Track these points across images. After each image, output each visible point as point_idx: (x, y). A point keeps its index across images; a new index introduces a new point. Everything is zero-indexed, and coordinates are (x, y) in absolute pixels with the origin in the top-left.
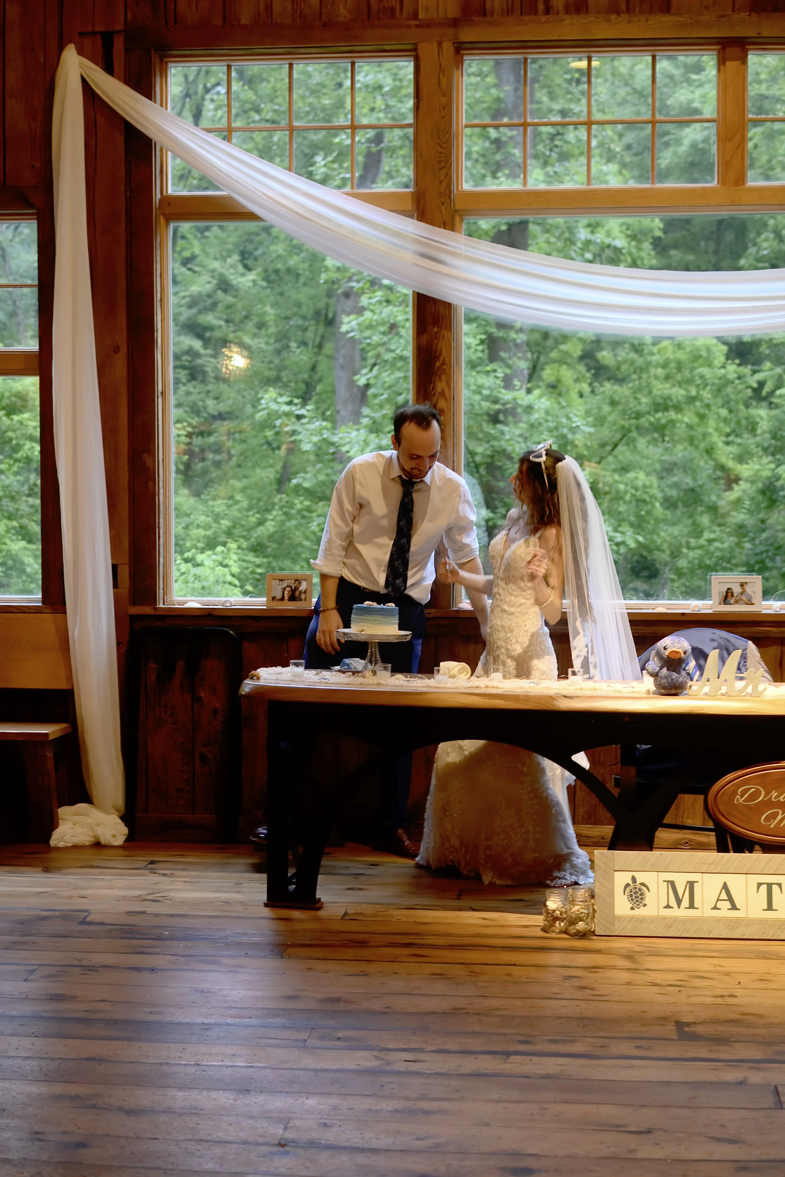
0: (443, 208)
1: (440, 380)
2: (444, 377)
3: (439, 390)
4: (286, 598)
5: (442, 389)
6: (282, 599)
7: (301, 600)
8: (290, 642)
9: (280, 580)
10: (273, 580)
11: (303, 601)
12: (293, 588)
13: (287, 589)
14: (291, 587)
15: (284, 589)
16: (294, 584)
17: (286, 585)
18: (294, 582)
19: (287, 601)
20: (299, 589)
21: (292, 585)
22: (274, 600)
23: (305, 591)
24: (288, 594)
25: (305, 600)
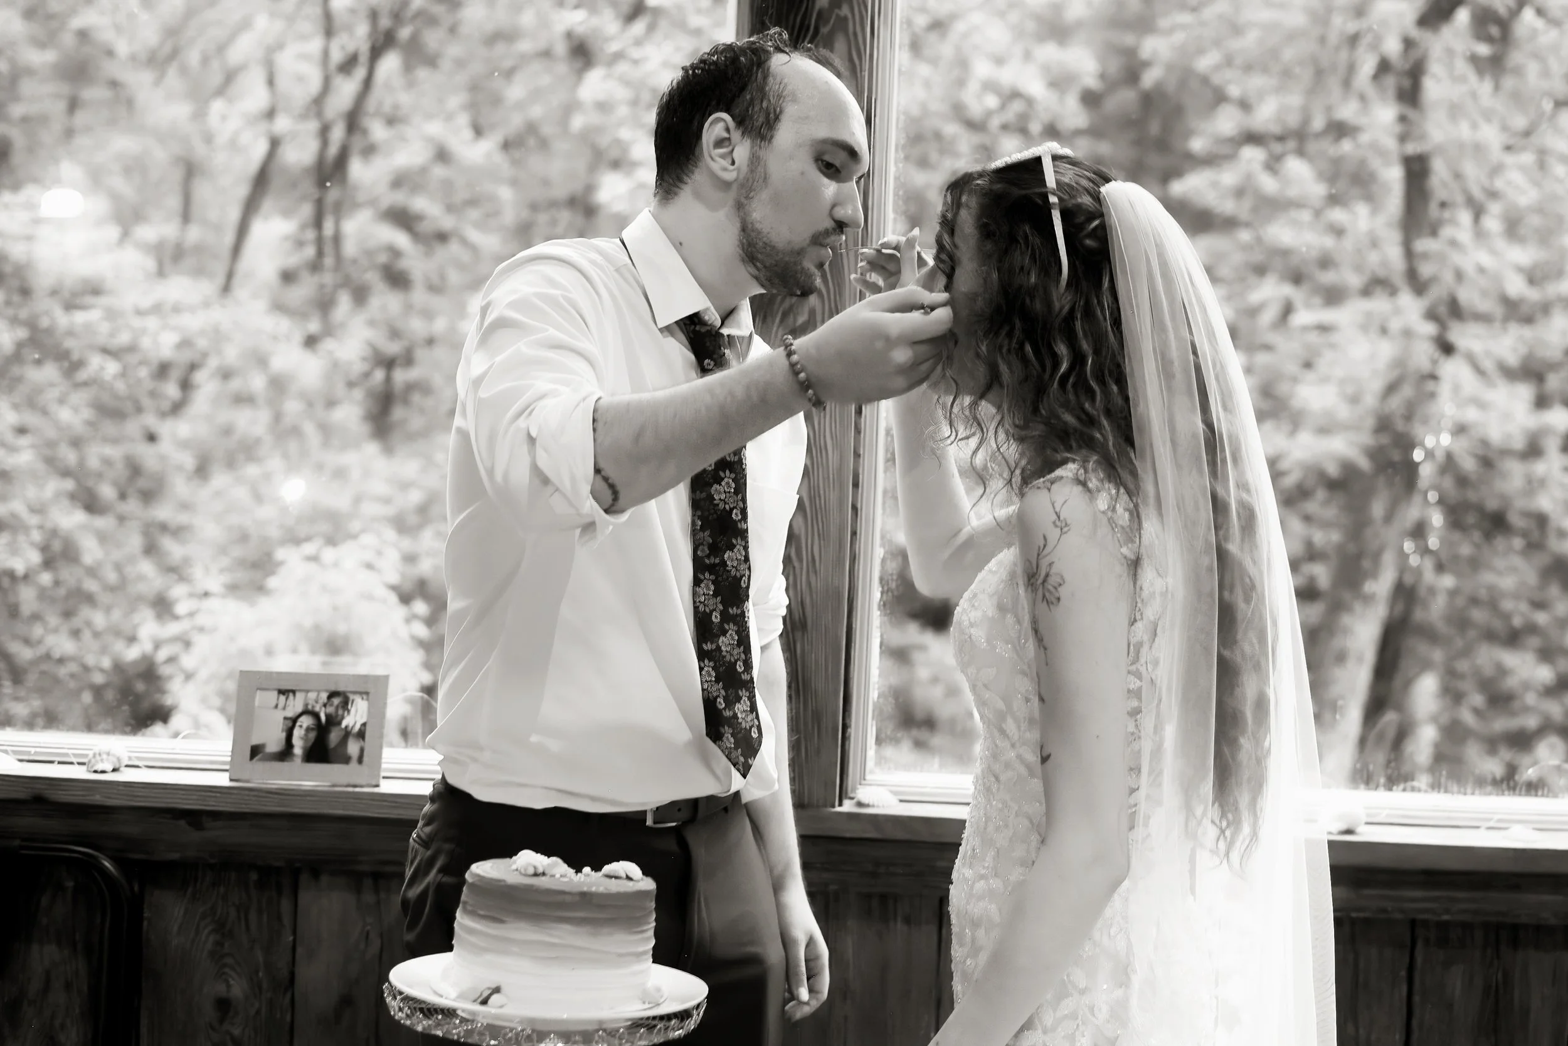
4: (298, 750)
6: (285, 753)
7: (346, 760)
8: (304, 897)
9: (282, 692)
10: (258, 692)
11: (354, 763)
12: (323, 718)
13: (301, 722)
14: (316, 716)
15: (294, 720)
16: (328, 706)
17: (299, 709)
18: (326, 701)
19: (298, 761)
20: (340, 723)
21: (321, 708)
22: (257, 758)
23: (360, 729)
24: (305, 738)
25: (360, 760)
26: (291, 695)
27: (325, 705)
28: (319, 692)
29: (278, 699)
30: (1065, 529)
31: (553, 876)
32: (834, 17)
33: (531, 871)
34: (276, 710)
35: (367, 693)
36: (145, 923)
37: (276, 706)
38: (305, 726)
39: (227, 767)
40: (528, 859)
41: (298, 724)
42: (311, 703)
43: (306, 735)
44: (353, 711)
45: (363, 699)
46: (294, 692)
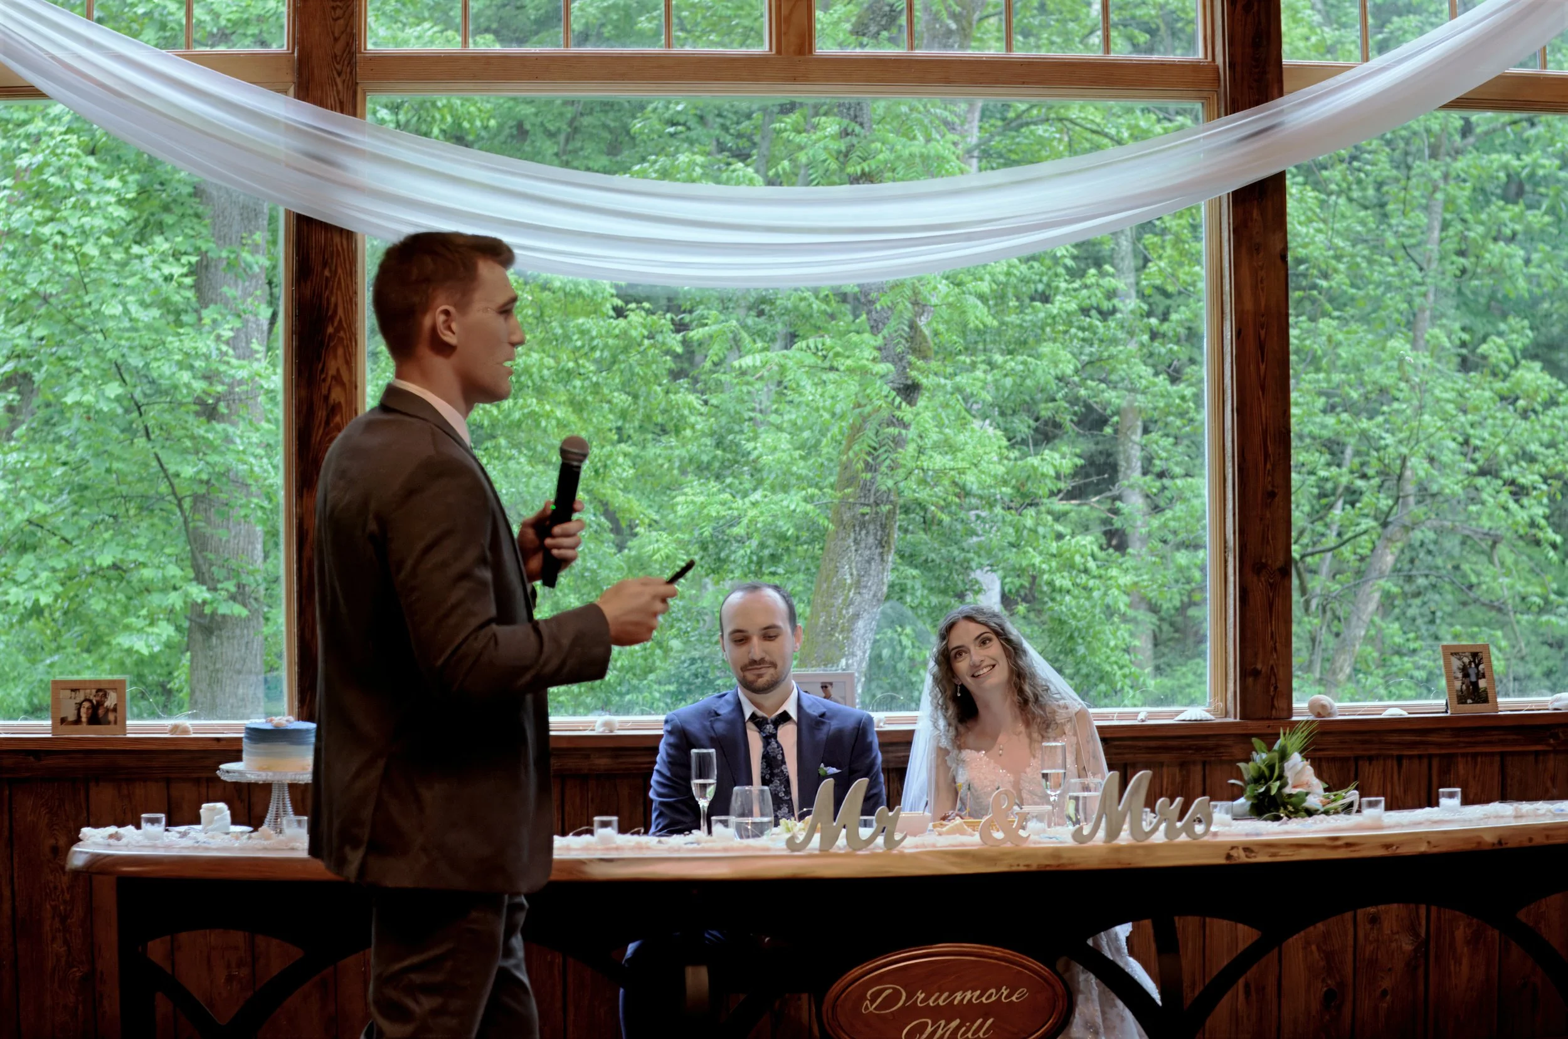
0: (339, 80)
1: (335, 357)
2: (340, 352)
3: (332, 372)
4: (84, 719)
5: (338, 370)
6: (78, 721)
7: (109, 723)
8: (92, 792)
9: (73, 691)
10: (62, 691)
11: (112, 726)
12: (95, 702)
13: (85, 705)
14: (90, 701)
15: (80, 705)
16: (96, 696)
17: (83, 699)
18: (96, 694)
19: (84, 724)
20: (103, 705)
21: (93, 698)
22: (64, 724)
23: (114, 707)
25: (115, 723)
29: (72, 694)
36: (15, 811)
38: (86, 707)
39: (50, 729)
41: (83, 706)
43: (87, 712)
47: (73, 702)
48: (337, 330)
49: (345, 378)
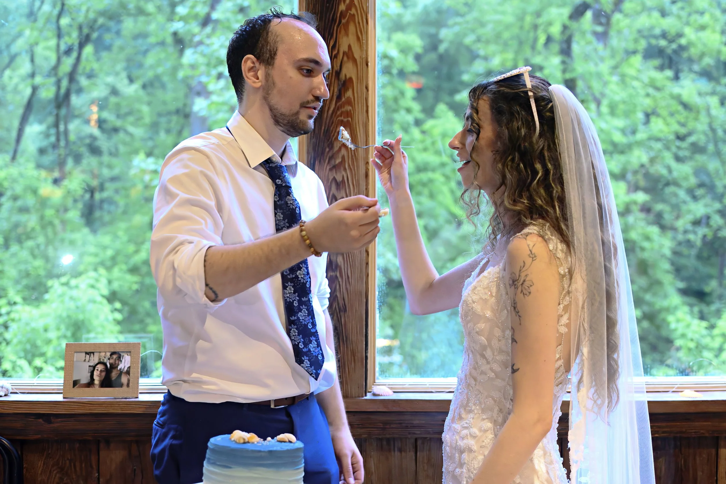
1: (347, 34)
2: (352, 28)
3: (344, 48)
4: (97, 382)
5: (350, 47)
6: (90, 384)
7: (121, 385)
8: (103, 454)
9: (87, 353)
10: (75, 354)
11: (125, 388)
12: (109, 365)
13: (98, 368)
14: (105, 364)
15: (94, 367)
16: (110, 359)
17: (97, 361)
18: (109, 357)
19: (97, 387)
20: (117, 367)
21: (107, 360)
22: (77, 386)
23: (127, 370)
24: (100, 376)
25: (128, 385)
26: (92, 354)
27: (109, 359)
28: (105, 352)
29: (85, 357)
30: (534, 259)
31: (253, 443)
32: (348, 14)
33: (242, 441)
34: (84, 363)
35: (130, 352)
36: (25, 470)
37: (85, 360)
38: (99, 369)
39: (62, 391)
40: (238, 434)
41: (96, 369)
42: (102, 358)
43: (100, 374)
44: (123, 361)
45: (128, 355)
46: (93, 353)
47: (87, 364)
48: (349, 8)
49: (357, 56)
